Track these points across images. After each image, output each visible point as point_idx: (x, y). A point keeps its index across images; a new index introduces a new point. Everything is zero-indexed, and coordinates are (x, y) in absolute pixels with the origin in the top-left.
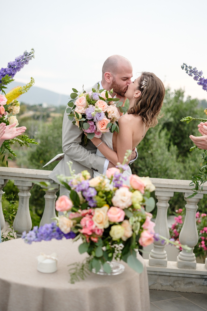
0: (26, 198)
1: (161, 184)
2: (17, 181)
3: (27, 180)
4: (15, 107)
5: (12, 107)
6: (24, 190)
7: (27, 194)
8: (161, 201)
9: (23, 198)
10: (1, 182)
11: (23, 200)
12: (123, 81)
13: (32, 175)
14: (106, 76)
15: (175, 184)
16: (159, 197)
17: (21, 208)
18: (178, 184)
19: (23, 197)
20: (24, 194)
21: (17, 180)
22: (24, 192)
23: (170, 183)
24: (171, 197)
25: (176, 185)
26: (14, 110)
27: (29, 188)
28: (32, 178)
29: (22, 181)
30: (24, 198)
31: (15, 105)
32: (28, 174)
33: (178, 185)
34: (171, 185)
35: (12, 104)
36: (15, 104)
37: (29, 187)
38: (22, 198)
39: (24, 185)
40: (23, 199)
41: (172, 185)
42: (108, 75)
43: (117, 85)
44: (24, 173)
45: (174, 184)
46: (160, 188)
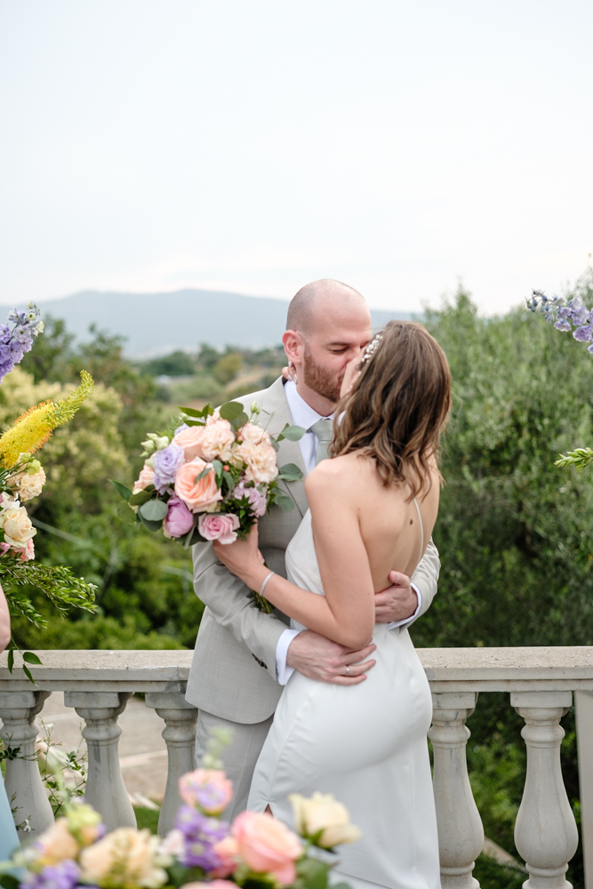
0: (106, 743)
1: (525, 670)
2: (73, 695)
3: (102, 688)
4: (26, 478)
5: (18, 477)
6: (97, 720)
7: (107, 730)
8: (536, 723)
9: (96, 743)
10: (25, 700)
11: (99, 750)
12: (332, 356)
13: (113, 671)
14: (288, 343)
15: (573, 666)
16: (525, 712)
17: (96, 776)
18: (581, 664)
19: (97, 741)
20: (98, 731)
21: (71, 692)
22: (97, 726)
23: (554, 666)
24: (565, 708)
25: (576, 669)
26: (24, 486)
27: (112, 711)
28: (117, 681)
29: (88, 692)
30: (101, 743)
31: (25, 471)
32: (102, 672)
33: (584, 669)
34: (558, 669)
35: (17, 467)
36: (27, 468)
37: (109, 709)
38: (94, 745)
39: (94, 705)
40: (98, 746)
41: (563, 670)
42: (294, 341)
43: (319, 369)
44: (89, 667)
45: (568, 666)
46: (525, 683)
